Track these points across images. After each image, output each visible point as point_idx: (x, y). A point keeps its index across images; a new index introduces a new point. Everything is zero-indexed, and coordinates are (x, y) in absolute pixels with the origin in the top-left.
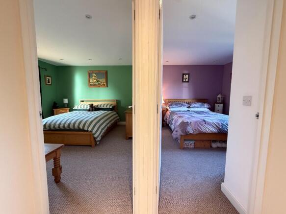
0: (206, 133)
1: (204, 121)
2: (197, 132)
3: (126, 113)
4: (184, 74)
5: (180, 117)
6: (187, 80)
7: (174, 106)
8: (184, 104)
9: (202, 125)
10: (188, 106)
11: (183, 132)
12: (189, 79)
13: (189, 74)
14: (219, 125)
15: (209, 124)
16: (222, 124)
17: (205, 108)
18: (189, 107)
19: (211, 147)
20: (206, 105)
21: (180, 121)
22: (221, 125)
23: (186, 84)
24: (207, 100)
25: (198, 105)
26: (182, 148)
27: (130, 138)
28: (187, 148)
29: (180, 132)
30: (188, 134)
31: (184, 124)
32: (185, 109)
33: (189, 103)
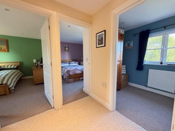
0: (77, 74)
1: (76, 69)
2: (74, 74)
3: (33, 69)
4: (65, 47)
5: (66, 68)
6: (67, 50)
9: (76, 71)
13: (68, 47)
15: (78, 70)
17: (76, 64)
18: (69, 64)
19: (80, 79)
20: (77, 63)
21: (66, 70)
23: (67, 52)
24: (77, 60)
25: (73, 62)
26: (68, 82)
27: (37, 84)
28: (70, 82)
29: (67, 75)
30: (70, 75)
31: (68, 71)
32: (68, 65)
33: (69, 62)
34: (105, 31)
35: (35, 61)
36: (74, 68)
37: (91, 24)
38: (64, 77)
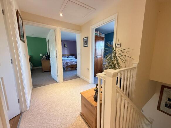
0: (73, 65)
2: (71, 65)
3: (42, 61)
4: (65, 44)
13: (67, 44)
15: (74, 62)
18: (68, 58)
20: (74, 57)
21: (65, 62)
23: (66, 48)
24: (74, 54)
25: (71, 56)
26: (67, 71)
27: (45, 72)
28: (68, 71)
29: (66, 65)
30: (68, 66)
31: (67, 63)
32: (66, 58)
33: (68, 56)
34: (88, 37)
35: (41, 55)
36: (71, 60)
37: (81, 31)
38: (64, 67)
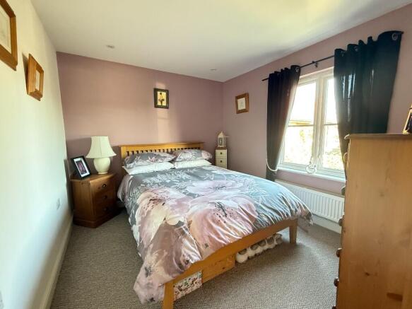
1: (221, 207)
4: (156, 90)
5: (155, 201)
6: (164, 104)
7: (139, 163)
8: (162, 155)
9: (218, 223)
10: (171, 158)
11: (168, 272)
12: (168, 102)
13: (167, 91)
14: (252, 211)
15: (232, 213)
16: (256, 205)
17: (202, 161)
18: (172, 161)
19: (237, 263)
20: (204, 155)
22: (254, 208)
23: (162, 112)
24: (203, 142)
32: (166, 166)
33: (172, 153)
